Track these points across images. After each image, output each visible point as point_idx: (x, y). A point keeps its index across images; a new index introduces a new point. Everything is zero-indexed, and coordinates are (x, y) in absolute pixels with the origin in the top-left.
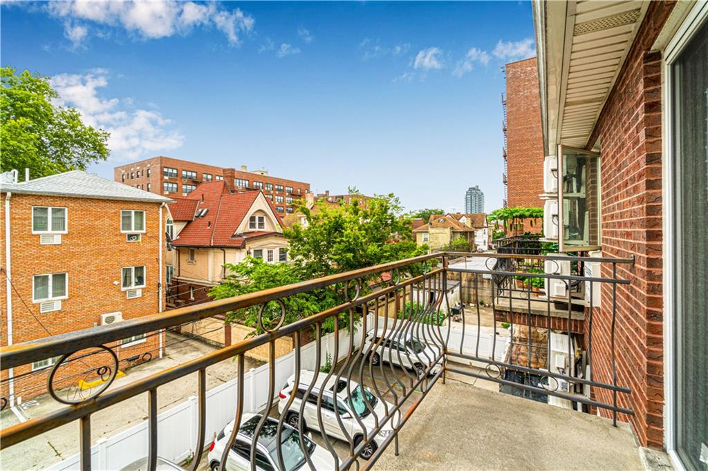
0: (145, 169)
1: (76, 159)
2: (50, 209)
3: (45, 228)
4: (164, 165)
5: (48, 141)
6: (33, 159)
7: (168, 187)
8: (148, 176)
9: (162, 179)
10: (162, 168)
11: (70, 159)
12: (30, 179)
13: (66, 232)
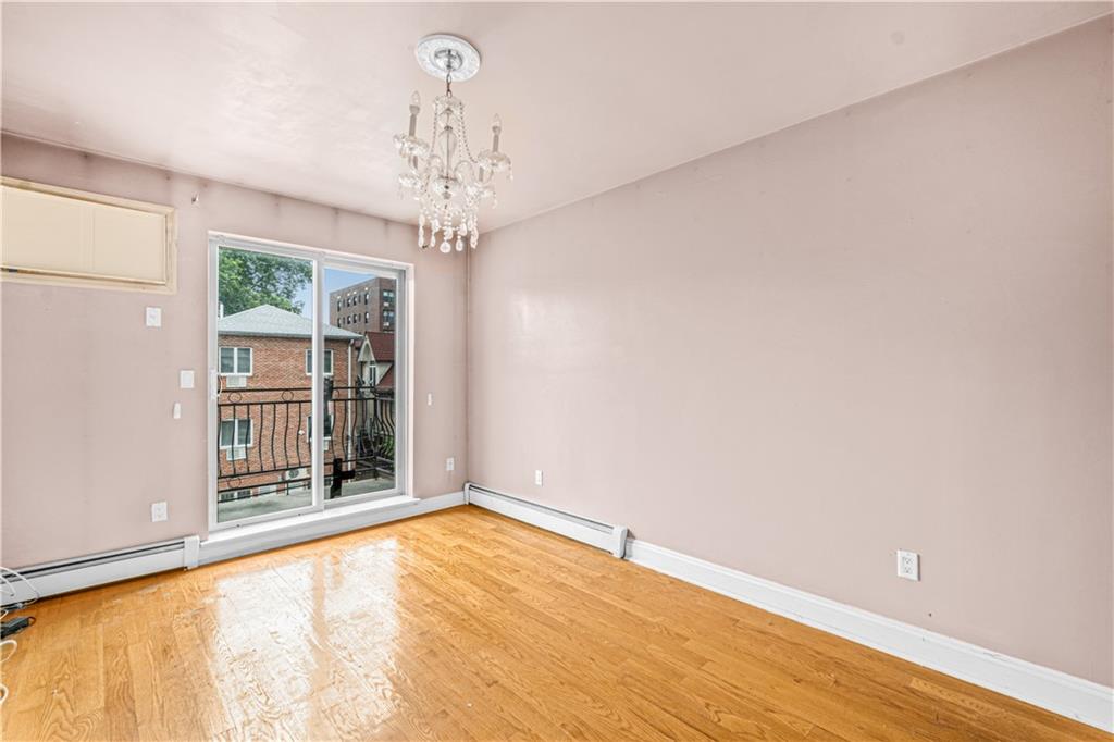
0: (362, 294)
1: (282, 286)
2: (236, 349)
3: (231, 370)
4: (384, 288)
5: (253, 267)
6: (236, 290)
7: (388, 317)
8: (366, 302)
9: (381, 305)
10: (381, 293)
11: (275, 286)
12: (225, 314)
13: (251, 374)
